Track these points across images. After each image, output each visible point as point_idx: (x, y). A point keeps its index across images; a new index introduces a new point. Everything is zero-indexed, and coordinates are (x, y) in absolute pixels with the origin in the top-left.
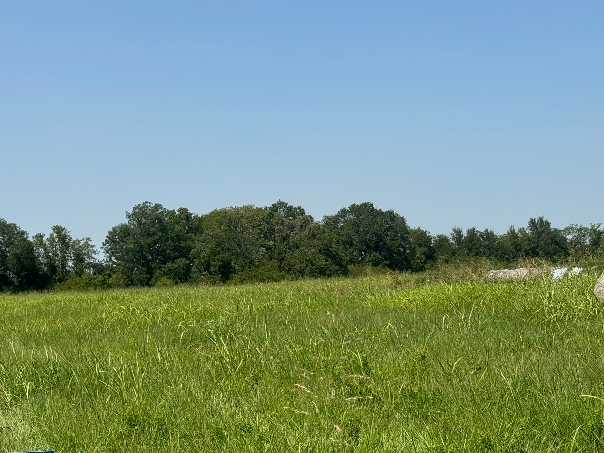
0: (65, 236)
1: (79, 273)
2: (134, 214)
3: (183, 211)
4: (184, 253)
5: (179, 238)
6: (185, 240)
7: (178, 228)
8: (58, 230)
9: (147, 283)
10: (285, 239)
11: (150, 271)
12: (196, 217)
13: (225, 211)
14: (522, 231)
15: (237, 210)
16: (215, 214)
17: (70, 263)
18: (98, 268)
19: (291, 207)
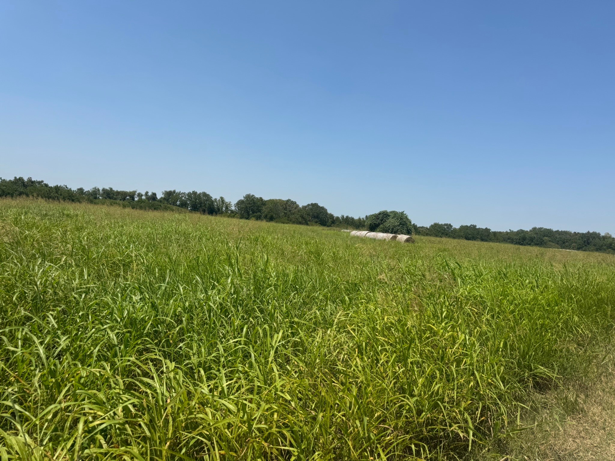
0: (223, 200)
1: (227, 212)
2: (246, 197)
3: (261, 198)
4: (260, 211)
5: (258, 207)
6: (260, 207)
7: (259, 203)
8: (222, 198)
9: (247, 218)
10: (290, 211)
11: (249, 215)
12: (264, 201)
13: (273, 200)
14: (363, 219)
15: (277, 200)
16: (270, 200)
17: (224, 209)
18: (232, 212)
19: (292, 201)
